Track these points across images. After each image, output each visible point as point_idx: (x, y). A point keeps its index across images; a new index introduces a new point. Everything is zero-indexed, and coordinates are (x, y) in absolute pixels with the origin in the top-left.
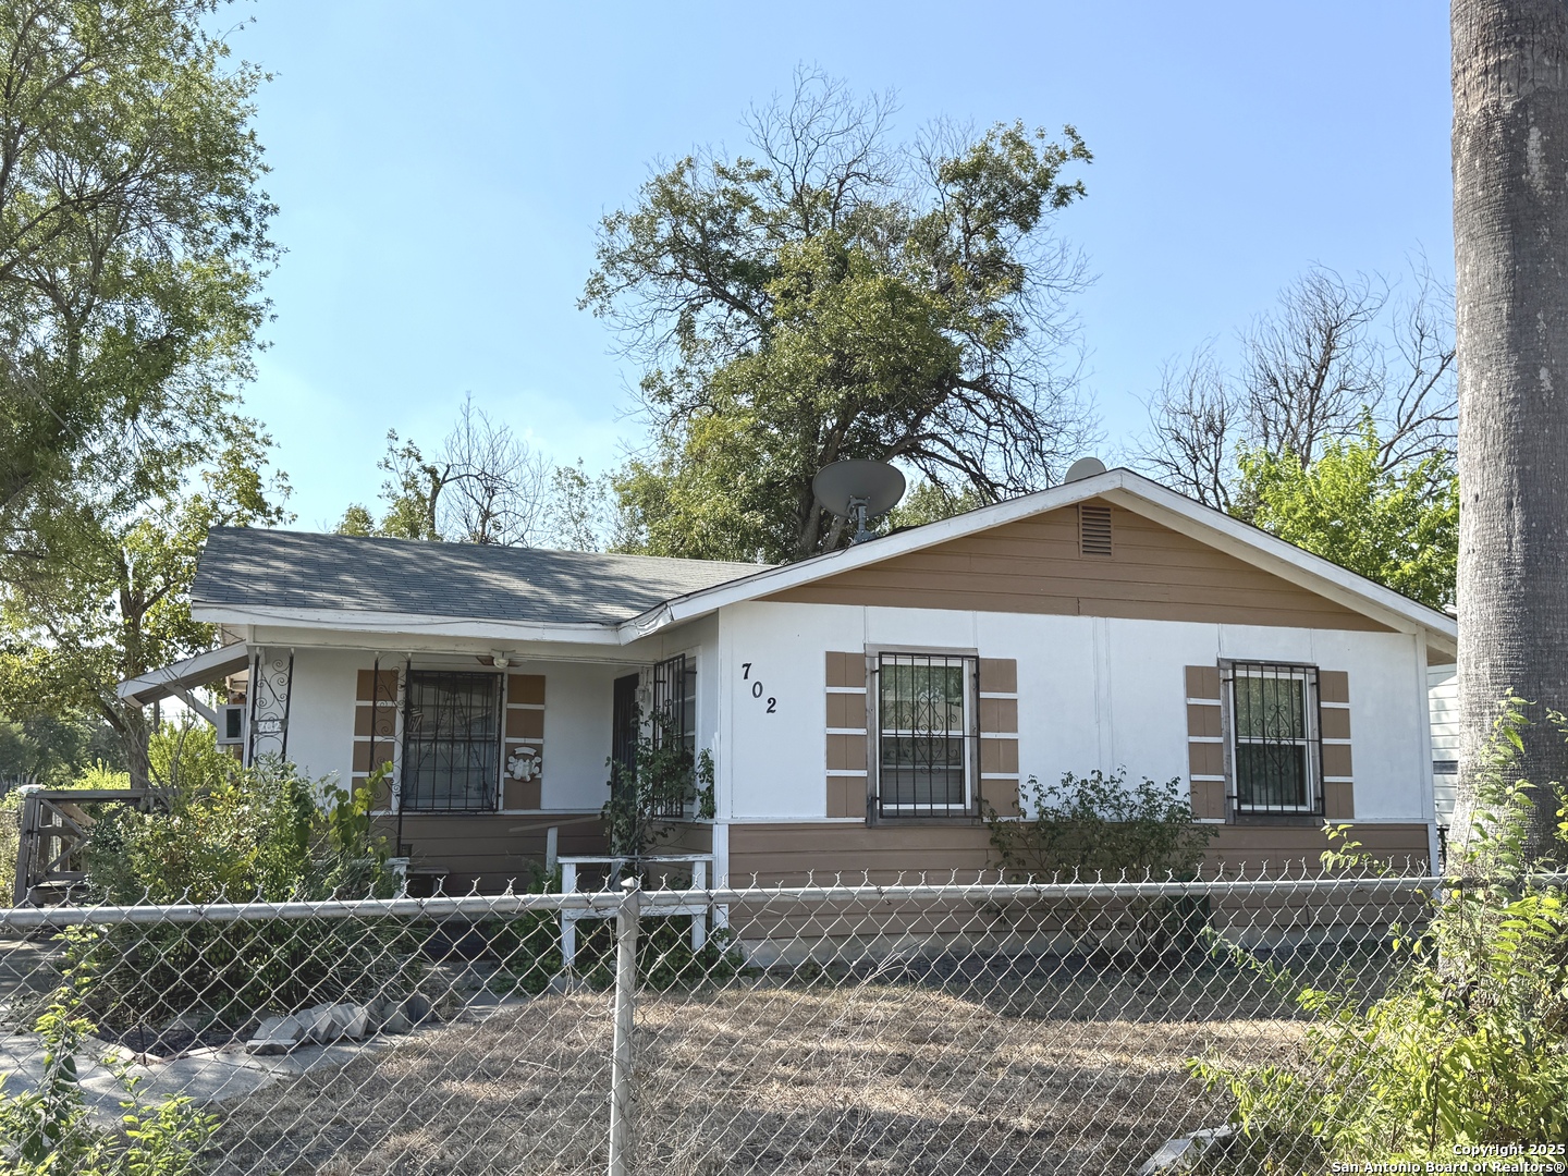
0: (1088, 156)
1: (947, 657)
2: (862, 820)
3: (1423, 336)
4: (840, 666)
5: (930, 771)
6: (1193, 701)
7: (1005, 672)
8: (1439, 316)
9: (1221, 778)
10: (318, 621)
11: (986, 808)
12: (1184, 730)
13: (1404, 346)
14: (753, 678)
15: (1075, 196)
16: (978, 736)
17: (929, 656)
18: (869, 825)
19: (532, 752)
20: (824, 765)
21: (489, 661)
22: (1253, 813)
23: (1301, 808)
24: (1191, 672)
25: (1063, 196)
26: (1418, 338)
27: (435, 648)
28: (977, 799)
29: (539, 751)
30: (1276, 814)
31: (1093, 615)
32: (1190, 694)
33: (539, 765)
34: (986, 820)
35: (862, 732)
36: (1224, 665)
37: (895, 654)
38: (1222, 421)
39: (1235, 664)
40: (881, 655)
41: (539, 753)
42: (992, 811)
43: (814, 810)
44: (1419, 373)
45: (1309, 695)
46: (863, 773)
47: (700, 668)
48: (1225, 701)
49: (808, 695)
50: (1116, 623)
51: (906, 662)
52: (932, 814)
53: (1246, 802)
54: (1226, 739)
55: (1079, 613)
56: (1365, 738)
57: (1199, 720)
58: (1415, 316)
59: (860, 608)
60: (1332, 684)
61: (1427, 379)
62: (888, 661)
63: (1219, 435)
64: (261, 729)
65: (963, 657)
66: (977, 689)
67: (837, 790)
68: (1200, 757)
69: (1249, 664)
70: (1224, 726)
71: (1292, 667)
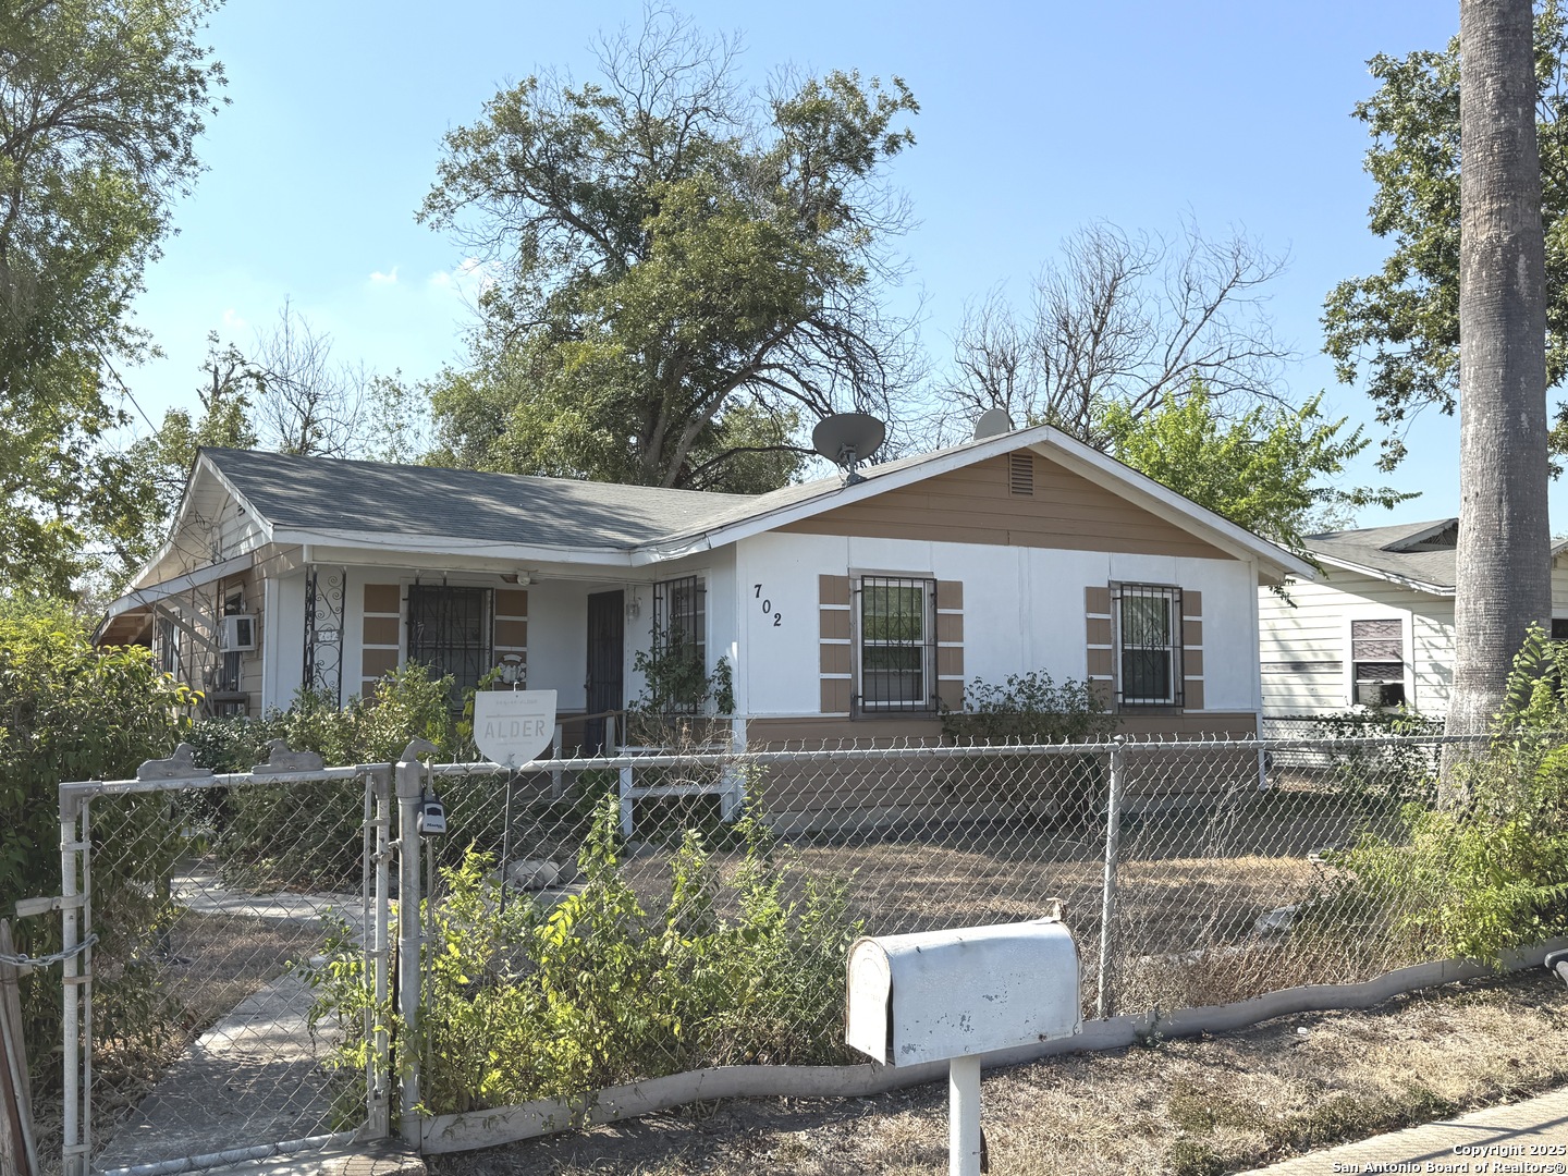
0: (914, 107)
1: (912, 579)
2: (847, 714)
3: (1189, 290)
4: (831, 587)
5: (900, 674)
6: (1091, 616)
7: (953, 593)
8: (1203, 272)
9: (1110, 678)
10: (382, 543)
11: (941, 704)
12: (1084, 639)
13: (1173, 298)
14: (763, 597)
15: (904, 145)
16: (936, 645)
17: (900, 579)
18: (852, 719)
19: (518, 659)
20: (818, 669)
21: (514, 579)
22: (1134, 705)
23: (1167, 701)
24: (1090, 591)
25: (893, 144)
26: (1185, 291)
27: (469, 567)
28: (935, 697)
29: (523, 655)
30: (1150, 706)
31: (1019, 545)
32: (1089, 610)
33: (524, 670)
34: (940, 713)
35: (847, 642)
36: (1113, 586)
37: (874, 577)
38: (1013, 358)
39: (1122, 586)
40: (863, 578)
41: (524, 660)
42: (946, 706)
43: (810, 706)
44: (1185, 322)
45: (1173, 610)
46: (848, 676)
47: (709, 586)
48: (1114, 616)
49: (805, 611)
50: (1035, 551)
51: (881, 583)
52: (902, 709)
53: (1129, 697)
54: (1116, 647)
55: (1008, 544)
56: (1212, 646)
57: (1096, 631)
58: (1184, 271)
59: (845, 538)
60: (1188, 601)
61: (1190, 328)
62: (869, 583)
63: (1011, 371)
64: (321, 639)
65: (924, 580)
66: (935, 604)
67: (828, 688)
68: (1096, 660)
69: (1132, 586)
70: (1112, 635)
71: (1163, 588)
